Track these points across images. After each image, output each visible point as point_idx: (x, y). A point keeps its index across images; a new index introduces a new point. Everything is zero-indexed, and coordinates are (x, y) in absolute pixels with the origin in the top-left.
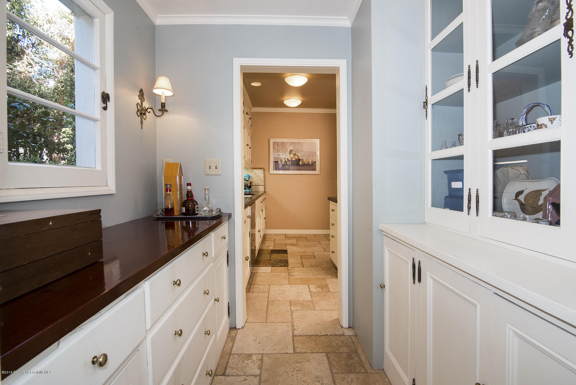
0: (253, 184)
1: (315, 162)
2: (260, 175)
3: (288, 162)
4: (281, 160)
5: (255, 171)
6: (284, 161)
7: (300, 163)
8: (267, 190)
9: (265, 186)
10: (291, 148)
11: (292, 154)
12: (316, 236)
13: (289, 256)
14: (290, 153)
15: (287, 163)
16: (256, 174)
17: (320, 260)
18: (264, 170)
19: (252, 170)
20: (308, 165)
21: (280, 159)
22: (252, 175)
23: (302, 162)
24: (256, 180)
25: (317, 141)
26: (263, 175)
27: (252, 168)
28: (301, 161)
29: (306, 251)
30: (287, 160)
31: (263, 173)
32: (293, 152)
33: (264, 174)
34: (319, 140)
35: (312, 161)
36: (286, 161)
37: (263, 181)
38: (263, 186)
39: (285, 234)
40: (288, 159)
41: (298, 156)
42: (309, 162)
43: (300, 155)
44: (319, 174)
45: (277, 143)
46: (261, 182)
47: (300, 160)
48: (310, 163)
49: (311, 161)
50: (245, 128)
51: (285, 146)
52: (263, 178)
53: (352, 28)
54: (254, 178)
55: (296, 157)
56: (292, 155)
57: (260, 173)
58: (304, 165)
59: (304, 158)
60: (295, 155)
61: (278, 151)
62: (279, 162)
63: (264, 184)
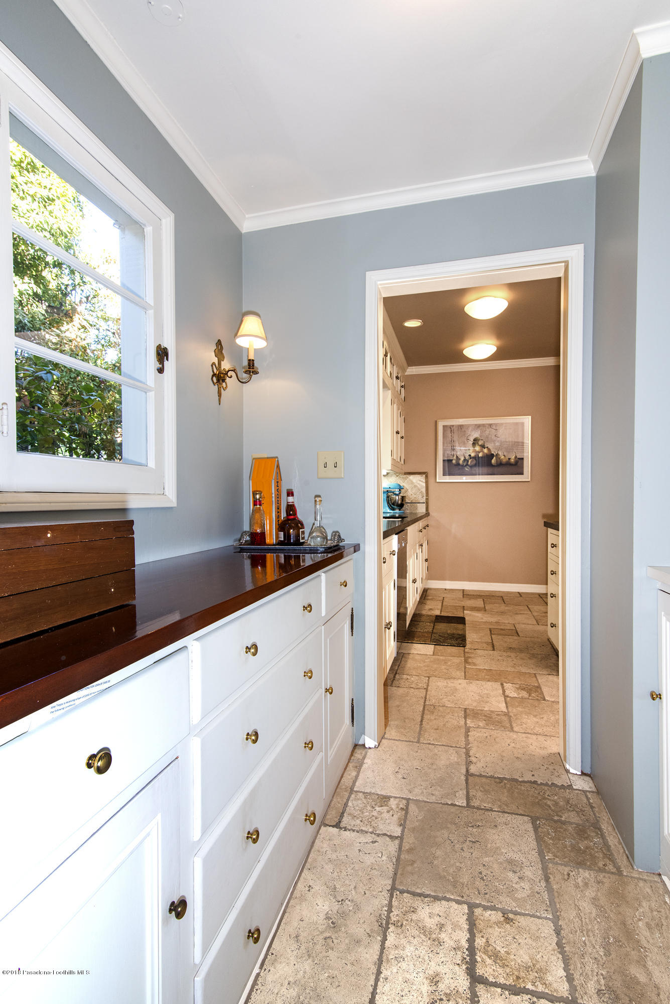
0: (407, 501)
1: (523, 459)
2: (419, 484)
3: (470, 461)
4: (457, 457)
5: (412, 477)
6: (462, 459)
7: (493, 461)
8: (430, 511)
9: (427, 503)
10: (476, 435)
11: (478, 445)
12: (521, 596)
13: (467, 628)
14: (474, 444)
15: (468, 462)
16: (412, 483)
17: (528, 639)
18: (427, 477)
19: (405, 476)
20: (508, 464)
21: (455, 456)
22: (405, 485)
23: (496, 459)
24: (412, 494)
25: (527, 420)
26: (424, 484)
27: (406, 473)
28: (494, 458)
29: (499, 621)
30: (468, 457)
31: (424, 481)
32: (480, 443)
33: (427, 483)
34: (530, 417)
35: (516, 457)
36: (467, 459)
37: (425, 495)
38: (425, 504)
39: (463, 590)
40: (470, 455)
41: (489, 449)
42: (509, 459)
43: (493, 447)
44: (529, 480)
45: (451, 427)
46: (420, 497)
47: (492, 456)
48: (512, 460)
49: (513, 457)
50: (394, 403)
51: (465, 431)
52: (424, 490)
53: (599, 178)
54: (409, 490)
55: (486, 451)
56: (478, 448)
57: (419, 482)
58: (500, 464)
59: (500, 453)
60: (483, 446)
61: (453, 442)
62: (454, 462)
63: (427, 499)
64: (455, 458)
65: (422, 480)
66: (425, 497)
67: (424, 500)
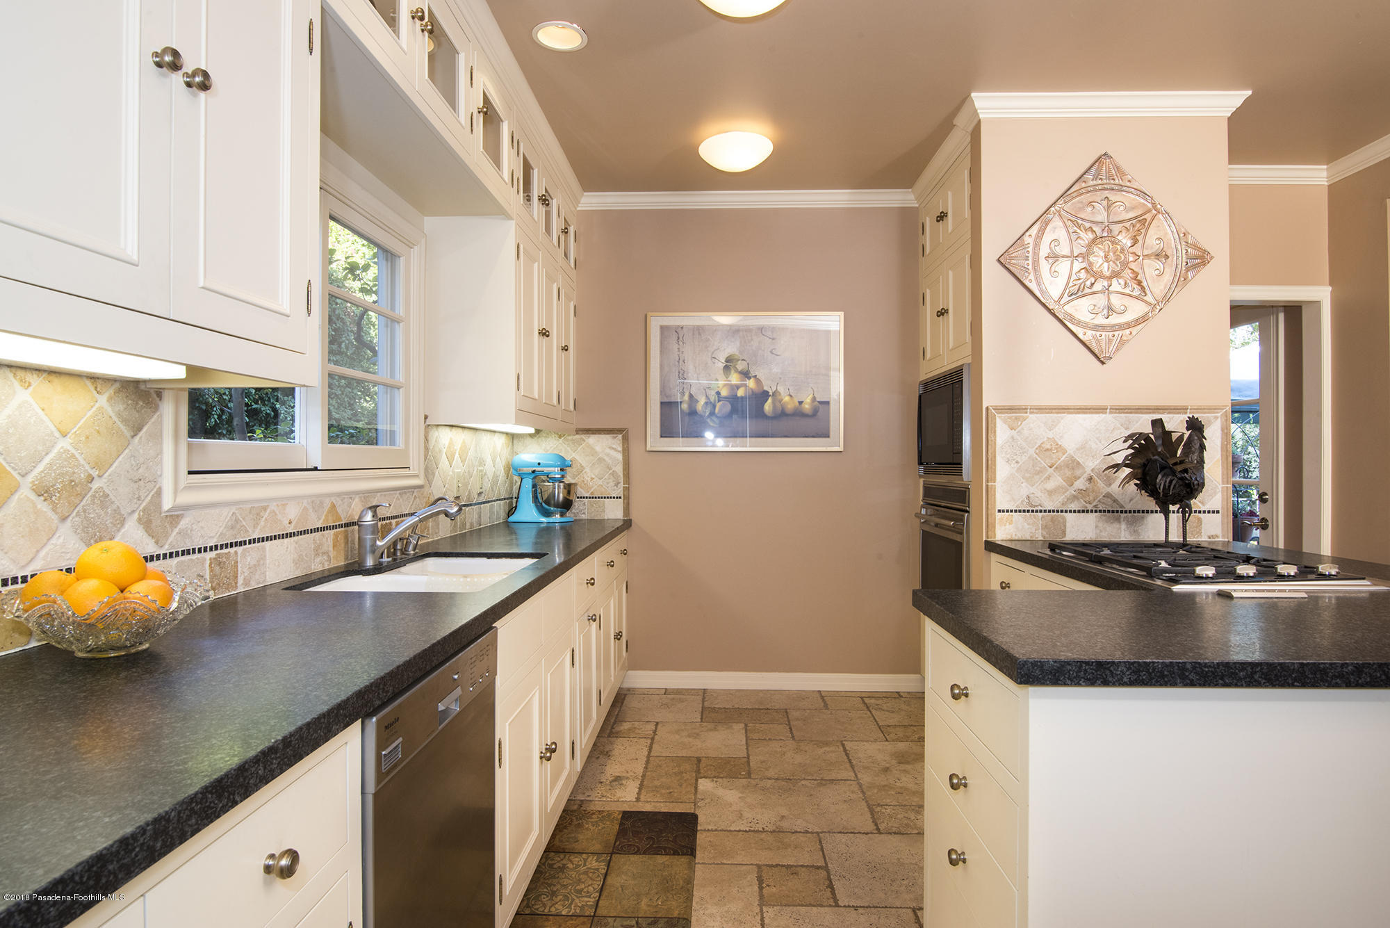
0: (581, 491)
1: (827, 403)
2: (608, 455)
3: (718, 405)
4: (691, 396)
5: (592, 440)
6: (702, 401)
7: (768, 407)
8: (634, 516)
9: (626, 499)
10: (730, 348)
11: (736, 371)
12: (826, 706)
14: (727, 369)
15: (714, 407)
16: (594, 453)
18: (626, 439)
19: (578, 436)
20: (798, 414)
21: (687, 394)
22: (577, 457)
23: (773, 402)
24: (592, 479)
25: (833, 322)
26: (620, 457)
27: (579, 431)
28: (770, 400)
29: (785, 825)
30: (713, 398)
31: (620, 449)
32: (741, 366)
33: (626, 452)
34: (843, 313)
35: (814, 399)
36: (712, 400)
37: (622, 481)
38: (621, 500)
40: (718, 393)
41: (758, 381)
42: (801, 403)
43: (768, 376)
44: (840, 449)
45: (678, 330)
46: (611, 484)
47: (765, 395)
48: (807, 406)
49: (808, 400)
51: (708, 340)
52: (619, 469)
54: (587, 470)
55: (751, 383)
56: (735, 379)
57: (608, 451)
58: (782, 414)
59: (781, 389)
60: (746, 374)
61: (681, 361)
62: (685, 406)
63: (627, 490)
64: (686, 398)
65: (614, 446)
66: (621, 485)
67: (619, 491)
